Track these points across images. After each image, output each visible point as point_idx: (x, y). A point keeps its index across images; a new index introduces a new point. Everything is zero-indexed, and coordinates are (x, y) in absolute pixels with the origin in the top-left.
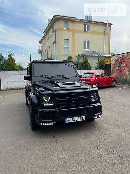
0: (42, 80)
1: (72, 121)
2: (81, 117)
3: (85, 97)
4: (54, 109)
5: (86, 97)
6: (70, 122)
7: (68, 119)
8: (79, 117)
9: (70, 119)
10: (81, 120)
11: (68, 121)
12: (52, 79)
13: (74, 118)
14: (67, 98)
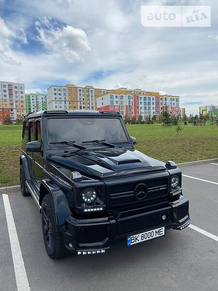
0: (65, 152)
1: (141, 241)
2: (157, 230)
3: (161, 187)
4: (106, 219)
5: (163, 188)
6: (137, 242)
7: (134, 236)
8: (154, 231)
9: (137, 235)
10: (157, 236)
11: (133, 241)
12: (84, 148)
13: (144, 233)
14: (130, 193)
